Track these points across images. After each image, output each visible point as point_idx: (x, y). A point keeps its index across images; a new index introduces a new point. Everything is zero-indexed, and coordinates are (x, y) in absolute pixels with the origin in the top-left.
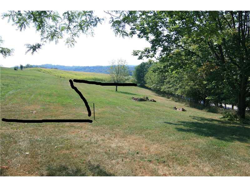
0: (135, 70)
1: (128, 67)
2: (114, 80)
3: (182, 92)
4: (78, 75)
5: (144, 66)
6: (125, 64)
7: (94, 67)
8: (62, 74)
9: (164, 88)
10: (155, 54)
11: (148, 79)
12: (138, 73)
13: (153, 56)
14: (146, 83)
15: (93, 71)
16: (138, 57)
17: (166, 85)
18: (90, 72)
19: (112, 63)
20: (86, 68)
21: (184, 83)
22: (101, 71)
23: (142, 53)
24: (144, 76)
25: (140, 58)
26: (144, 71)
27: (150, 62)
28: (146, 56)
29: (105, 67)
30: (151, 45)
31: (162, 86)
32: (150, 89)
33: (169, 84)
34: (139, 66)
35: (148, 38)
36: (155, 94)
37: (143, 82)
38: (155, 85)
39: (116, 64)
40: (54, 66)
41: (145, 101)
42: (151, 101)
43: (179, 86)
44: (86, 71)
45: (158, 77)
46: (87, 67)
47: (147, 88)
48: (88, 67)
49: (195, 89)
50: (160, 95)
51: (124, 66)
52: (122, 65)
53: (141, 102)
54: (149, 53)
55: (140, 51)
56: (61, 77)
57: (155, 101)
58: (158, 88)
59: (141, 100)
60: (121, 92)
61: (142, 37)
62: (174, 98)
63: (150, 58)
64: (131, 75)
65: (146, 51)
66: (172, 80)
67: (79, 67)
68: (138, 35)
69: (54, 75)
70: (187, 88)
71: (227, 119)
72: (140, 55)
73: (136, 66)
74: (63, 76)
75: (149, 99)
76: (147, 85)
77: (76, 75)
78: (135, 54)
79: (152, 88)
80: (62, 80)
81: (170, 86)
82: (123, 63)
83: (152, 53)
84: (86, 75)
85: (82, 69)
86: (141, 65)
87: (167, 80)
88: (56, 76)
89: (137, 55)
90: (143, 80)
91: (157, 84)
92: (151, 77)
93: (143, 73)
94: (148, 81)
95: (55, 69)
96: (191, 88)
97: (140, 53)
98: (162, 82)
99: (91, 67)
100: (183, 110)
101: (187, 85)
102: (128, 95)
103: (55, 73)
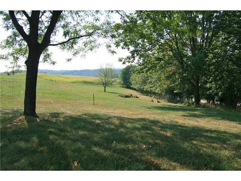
0: (121, 73)
1: (115, 70)
2: (103, 82)
3: (161, 90)
4: (68, 78)
5: (129, 68)
6: (112, 68)
7: (81, 71)
8: (53, 78)
9: (147, 87)
10: (134, 60)
11: (133, 80)
12: (124, 76)
13: (133, 62)
14: (131, 85)
15: (81, 74)
16: (122, 62)
17: (148, 85)
18: (78, 75)
19: (100, 67)
20: (74, 72)
21: (162, 83)
22: (89, 75)
23: (125, 59)
24: (129, 78)
25: (124, 63)
26: (130, 74)
27: (131, 65)
28: (128, 62)
29: (92, 70)
30: (131, 54)
31: (145, 86)
32: (135, 89)
33: (151, 84)
34: (124, 69)
35: (129, 49)
36: (140, 94)
37: (128, 84)
38: (139, 85)
39: (104, 67)
40: (43, 70)
41: (130, 97)
42: (135, 97)
43: (159, 85)
44: (74, 75)
45: (142, 78)
46: (74, 70)
47: (132, 89)
48: (76, 70)
49: (171, 87)
50: (144, 95)
51: (111, 69)
52: (109, 68)
53: (126, 98)
54: (130, 59)
55: (123, 58)
56: (52, 81)
57: (138, 98)
58: (142, 88)
59: (127, 97)
60: (109, 92)
61: (125, 48)
62: (156, 96)
63: (131, 63)
64: (118, 77)
65: (128, 58)
66: (153, 80)
67: (67, 71)
68: (122, 47)
69: (46, 79)
70: (165, 86)
71: (186, 105)
72: (123, 61)
73: (122, 69)
74: (54, 80)
75: (133, 96)
76: (132, 86)
77: (66, 78)
78: (120, 60)
79: (137, 89)
80: (54, 83)
81: (152, 86)
82: (110, 66)
83: (132, 59)
84: (76, 78)
85: (70, 73)
86: (126, 68)
87: (149, 80)
88: (47, 80)
89: (121, 61)
90: (129, 82)
91: (141, 85)
92: (136, 79)
93: (128, 75)
94: (133, 82)
95: (44, 73)
96: (168, 86)
97: (124, 59)
98: (144, 82)
99: (78, 71)
100: (158, 102)
101: (165, 84)
102: (115, 94)
103: (46, 77)
